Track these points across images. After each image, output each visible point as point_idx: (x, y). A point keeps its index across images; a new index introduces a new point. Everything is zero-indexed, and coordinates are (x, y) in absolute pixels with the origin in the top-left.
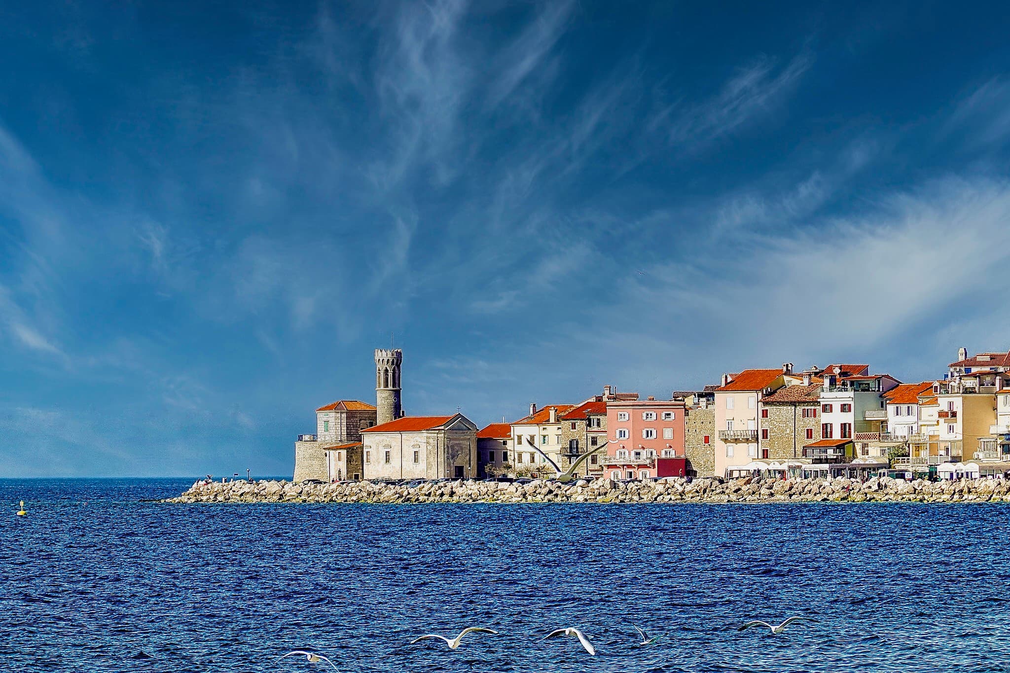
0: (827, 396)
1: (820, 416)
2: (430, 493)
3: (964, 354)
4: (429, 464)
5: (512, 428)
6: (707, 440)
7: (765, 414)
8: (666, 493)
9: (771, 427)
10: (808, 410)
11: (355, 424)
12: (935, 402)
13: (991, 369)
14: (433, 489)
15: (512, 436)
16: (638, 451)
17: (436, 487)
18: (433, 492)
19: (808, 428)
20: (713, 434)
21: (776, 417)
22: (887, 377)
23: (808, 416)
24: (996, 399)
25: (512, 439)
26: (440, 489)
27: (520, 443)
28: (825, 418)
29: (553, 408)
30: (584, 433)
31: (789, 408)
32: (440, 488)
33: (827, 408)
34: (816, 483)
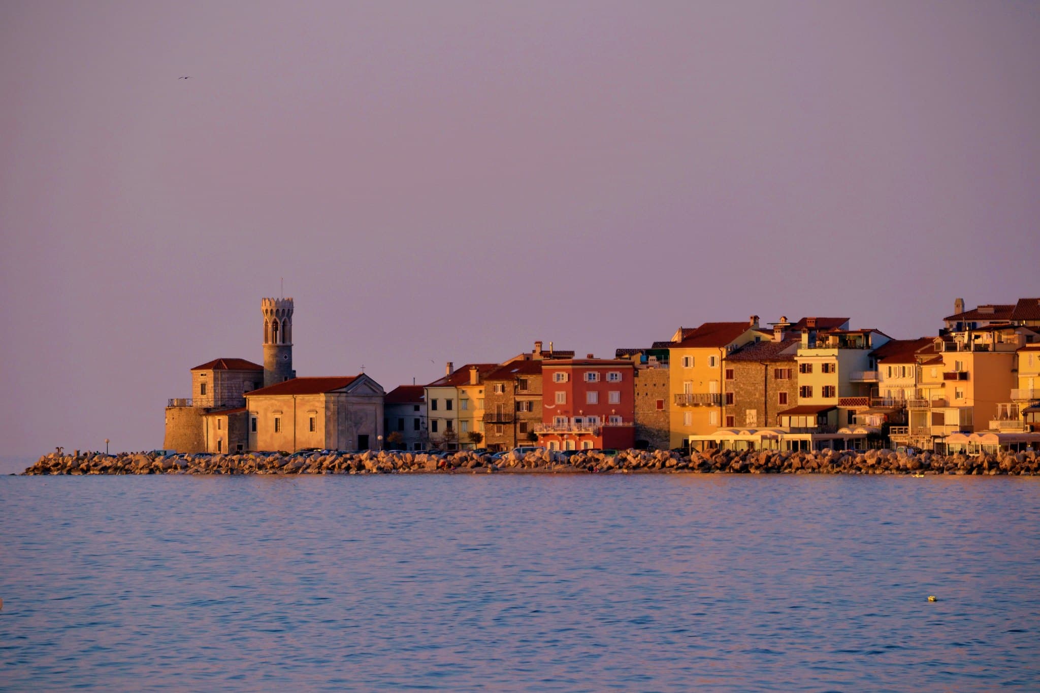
0: (805, 354)
1: (796, 377)
2: (334, 467)
3: (961, 306)
4: (328, 433)
5: (425, 391)
6: (660, 404)
7: (730, 374)
8: (618, 466)
9: (737, 390)
10: (781, 370)
11: (237, 386)
12: (938, 361)
13: (991, 323)
14: (337, 462)
15: (426, 400)
16: (579, 417)
17: (341, 459)
18: (337, 465)
19: (782, 392)
20: (668, 397)
21: (743, 379)
22: (876, 331)
23: (781, 378)
24: (1015, 357)
25: (425, 404)
26: (346, 462)
27: (434, 407)
28: (803, 380)
29: (474, 367)
30: (511, 397)
31: (759, 368)
32: (346, 460)
33: (806, 369)
34: (798, 456)
